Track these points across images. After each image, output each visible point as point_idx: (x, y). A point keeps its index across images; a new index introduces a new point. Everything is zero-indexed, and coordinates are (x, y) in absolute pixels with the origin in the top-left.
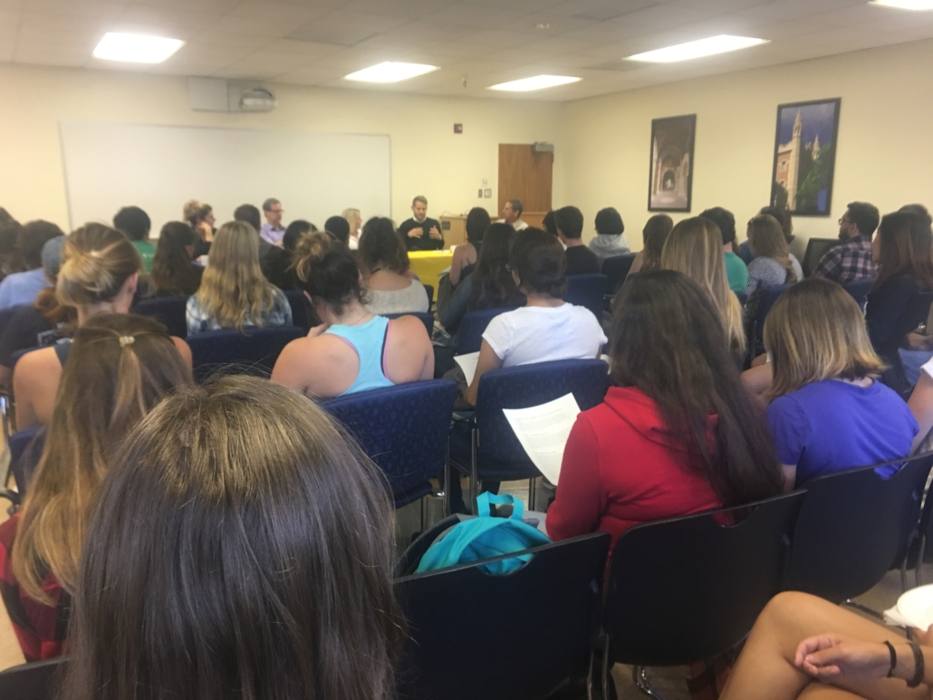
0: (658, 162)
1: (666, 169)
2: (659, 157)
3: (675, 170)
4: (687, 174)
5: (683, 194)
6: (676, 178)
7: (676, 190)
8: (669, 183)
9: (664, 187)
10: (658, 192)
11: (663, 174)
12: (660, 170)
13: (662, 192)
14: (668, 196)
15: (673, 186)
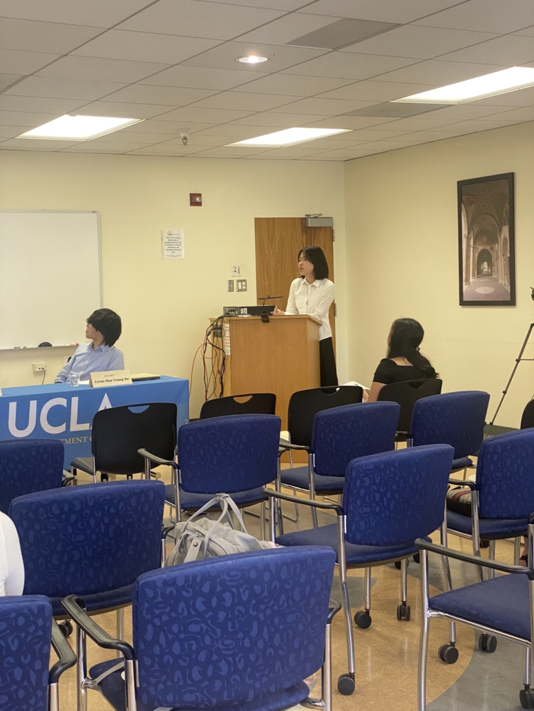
0: (468, 239)
1: (480, 248)
2: (468, 233)
3: (492, 248)
4: (508, 255)
5: (504, 281)
6: (493, 260)
7: (494, 276)
8: (485, 266)
9: (479, 272)
10: (471, 280)
11: (477, 255)
12: (472, 249)
13: (476, 280)
14: (485, 285)
15: (490, 271)
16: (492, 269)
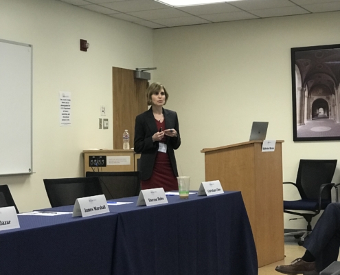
0: (302, 91)
1: (315, 98)
2: (303, 86)
3: (328, 98)
6: (330, 106)
7: (331, 118)
8: (321, 111)
9: (314, 115)
10: (306, 121)
11: (311, 103)
12: (306, 99)
13: (311, 122)
14: (321, 125)
15: (326, 114)
16: (328, 113)
